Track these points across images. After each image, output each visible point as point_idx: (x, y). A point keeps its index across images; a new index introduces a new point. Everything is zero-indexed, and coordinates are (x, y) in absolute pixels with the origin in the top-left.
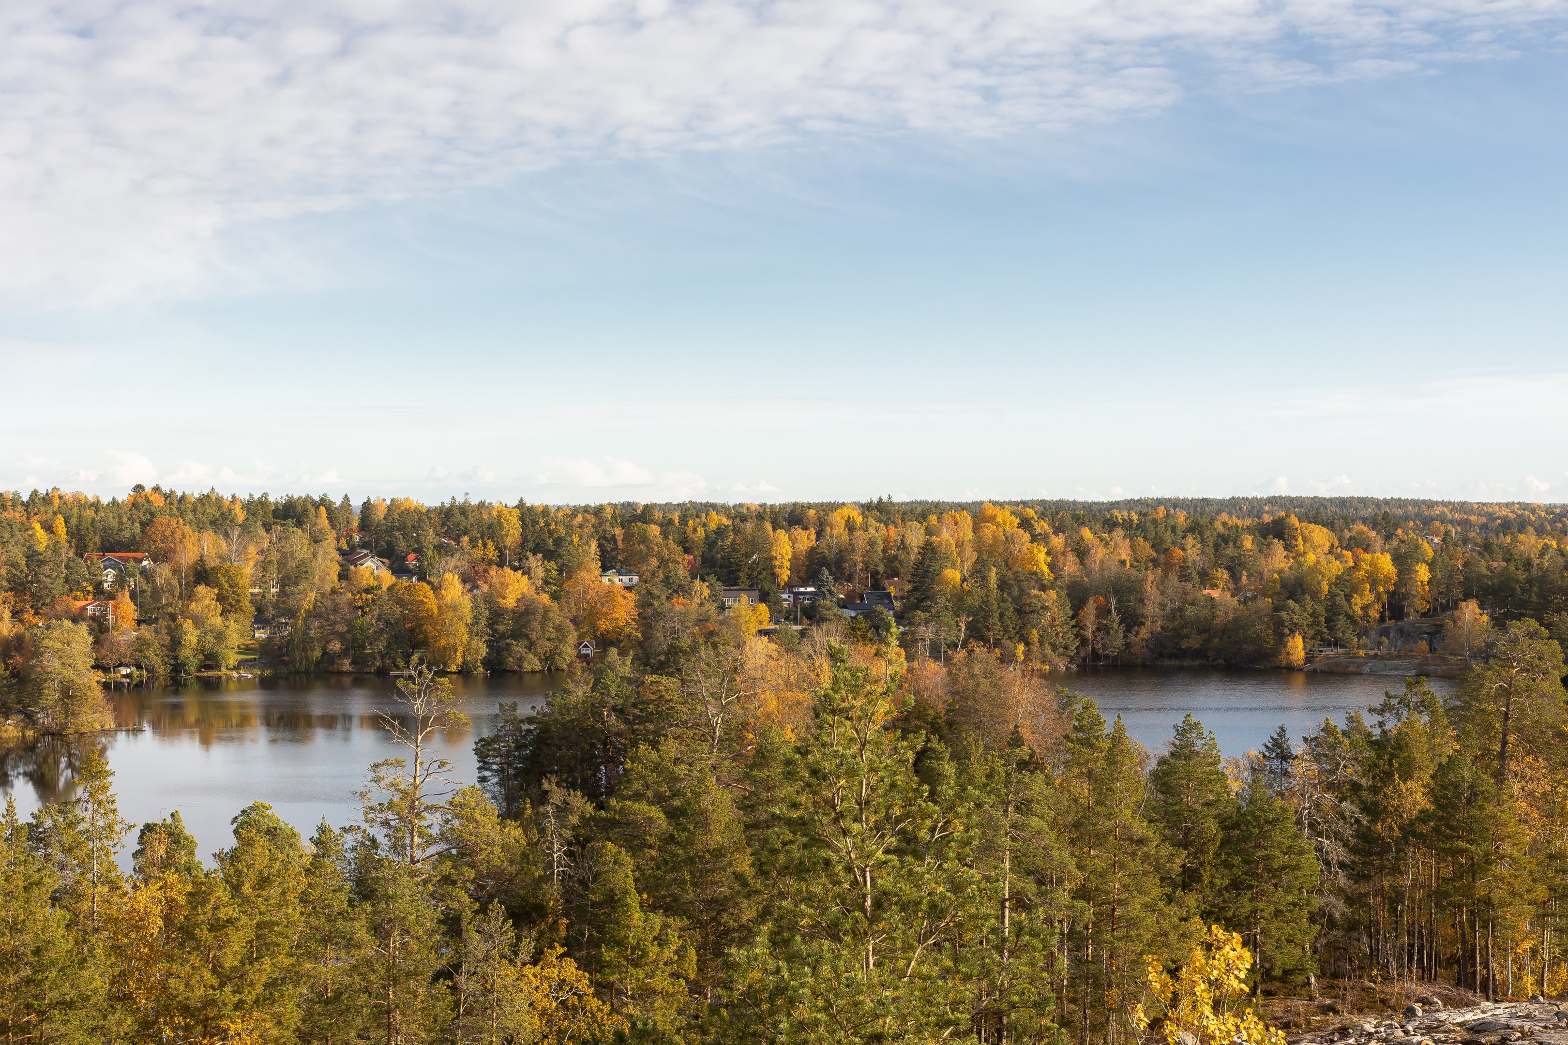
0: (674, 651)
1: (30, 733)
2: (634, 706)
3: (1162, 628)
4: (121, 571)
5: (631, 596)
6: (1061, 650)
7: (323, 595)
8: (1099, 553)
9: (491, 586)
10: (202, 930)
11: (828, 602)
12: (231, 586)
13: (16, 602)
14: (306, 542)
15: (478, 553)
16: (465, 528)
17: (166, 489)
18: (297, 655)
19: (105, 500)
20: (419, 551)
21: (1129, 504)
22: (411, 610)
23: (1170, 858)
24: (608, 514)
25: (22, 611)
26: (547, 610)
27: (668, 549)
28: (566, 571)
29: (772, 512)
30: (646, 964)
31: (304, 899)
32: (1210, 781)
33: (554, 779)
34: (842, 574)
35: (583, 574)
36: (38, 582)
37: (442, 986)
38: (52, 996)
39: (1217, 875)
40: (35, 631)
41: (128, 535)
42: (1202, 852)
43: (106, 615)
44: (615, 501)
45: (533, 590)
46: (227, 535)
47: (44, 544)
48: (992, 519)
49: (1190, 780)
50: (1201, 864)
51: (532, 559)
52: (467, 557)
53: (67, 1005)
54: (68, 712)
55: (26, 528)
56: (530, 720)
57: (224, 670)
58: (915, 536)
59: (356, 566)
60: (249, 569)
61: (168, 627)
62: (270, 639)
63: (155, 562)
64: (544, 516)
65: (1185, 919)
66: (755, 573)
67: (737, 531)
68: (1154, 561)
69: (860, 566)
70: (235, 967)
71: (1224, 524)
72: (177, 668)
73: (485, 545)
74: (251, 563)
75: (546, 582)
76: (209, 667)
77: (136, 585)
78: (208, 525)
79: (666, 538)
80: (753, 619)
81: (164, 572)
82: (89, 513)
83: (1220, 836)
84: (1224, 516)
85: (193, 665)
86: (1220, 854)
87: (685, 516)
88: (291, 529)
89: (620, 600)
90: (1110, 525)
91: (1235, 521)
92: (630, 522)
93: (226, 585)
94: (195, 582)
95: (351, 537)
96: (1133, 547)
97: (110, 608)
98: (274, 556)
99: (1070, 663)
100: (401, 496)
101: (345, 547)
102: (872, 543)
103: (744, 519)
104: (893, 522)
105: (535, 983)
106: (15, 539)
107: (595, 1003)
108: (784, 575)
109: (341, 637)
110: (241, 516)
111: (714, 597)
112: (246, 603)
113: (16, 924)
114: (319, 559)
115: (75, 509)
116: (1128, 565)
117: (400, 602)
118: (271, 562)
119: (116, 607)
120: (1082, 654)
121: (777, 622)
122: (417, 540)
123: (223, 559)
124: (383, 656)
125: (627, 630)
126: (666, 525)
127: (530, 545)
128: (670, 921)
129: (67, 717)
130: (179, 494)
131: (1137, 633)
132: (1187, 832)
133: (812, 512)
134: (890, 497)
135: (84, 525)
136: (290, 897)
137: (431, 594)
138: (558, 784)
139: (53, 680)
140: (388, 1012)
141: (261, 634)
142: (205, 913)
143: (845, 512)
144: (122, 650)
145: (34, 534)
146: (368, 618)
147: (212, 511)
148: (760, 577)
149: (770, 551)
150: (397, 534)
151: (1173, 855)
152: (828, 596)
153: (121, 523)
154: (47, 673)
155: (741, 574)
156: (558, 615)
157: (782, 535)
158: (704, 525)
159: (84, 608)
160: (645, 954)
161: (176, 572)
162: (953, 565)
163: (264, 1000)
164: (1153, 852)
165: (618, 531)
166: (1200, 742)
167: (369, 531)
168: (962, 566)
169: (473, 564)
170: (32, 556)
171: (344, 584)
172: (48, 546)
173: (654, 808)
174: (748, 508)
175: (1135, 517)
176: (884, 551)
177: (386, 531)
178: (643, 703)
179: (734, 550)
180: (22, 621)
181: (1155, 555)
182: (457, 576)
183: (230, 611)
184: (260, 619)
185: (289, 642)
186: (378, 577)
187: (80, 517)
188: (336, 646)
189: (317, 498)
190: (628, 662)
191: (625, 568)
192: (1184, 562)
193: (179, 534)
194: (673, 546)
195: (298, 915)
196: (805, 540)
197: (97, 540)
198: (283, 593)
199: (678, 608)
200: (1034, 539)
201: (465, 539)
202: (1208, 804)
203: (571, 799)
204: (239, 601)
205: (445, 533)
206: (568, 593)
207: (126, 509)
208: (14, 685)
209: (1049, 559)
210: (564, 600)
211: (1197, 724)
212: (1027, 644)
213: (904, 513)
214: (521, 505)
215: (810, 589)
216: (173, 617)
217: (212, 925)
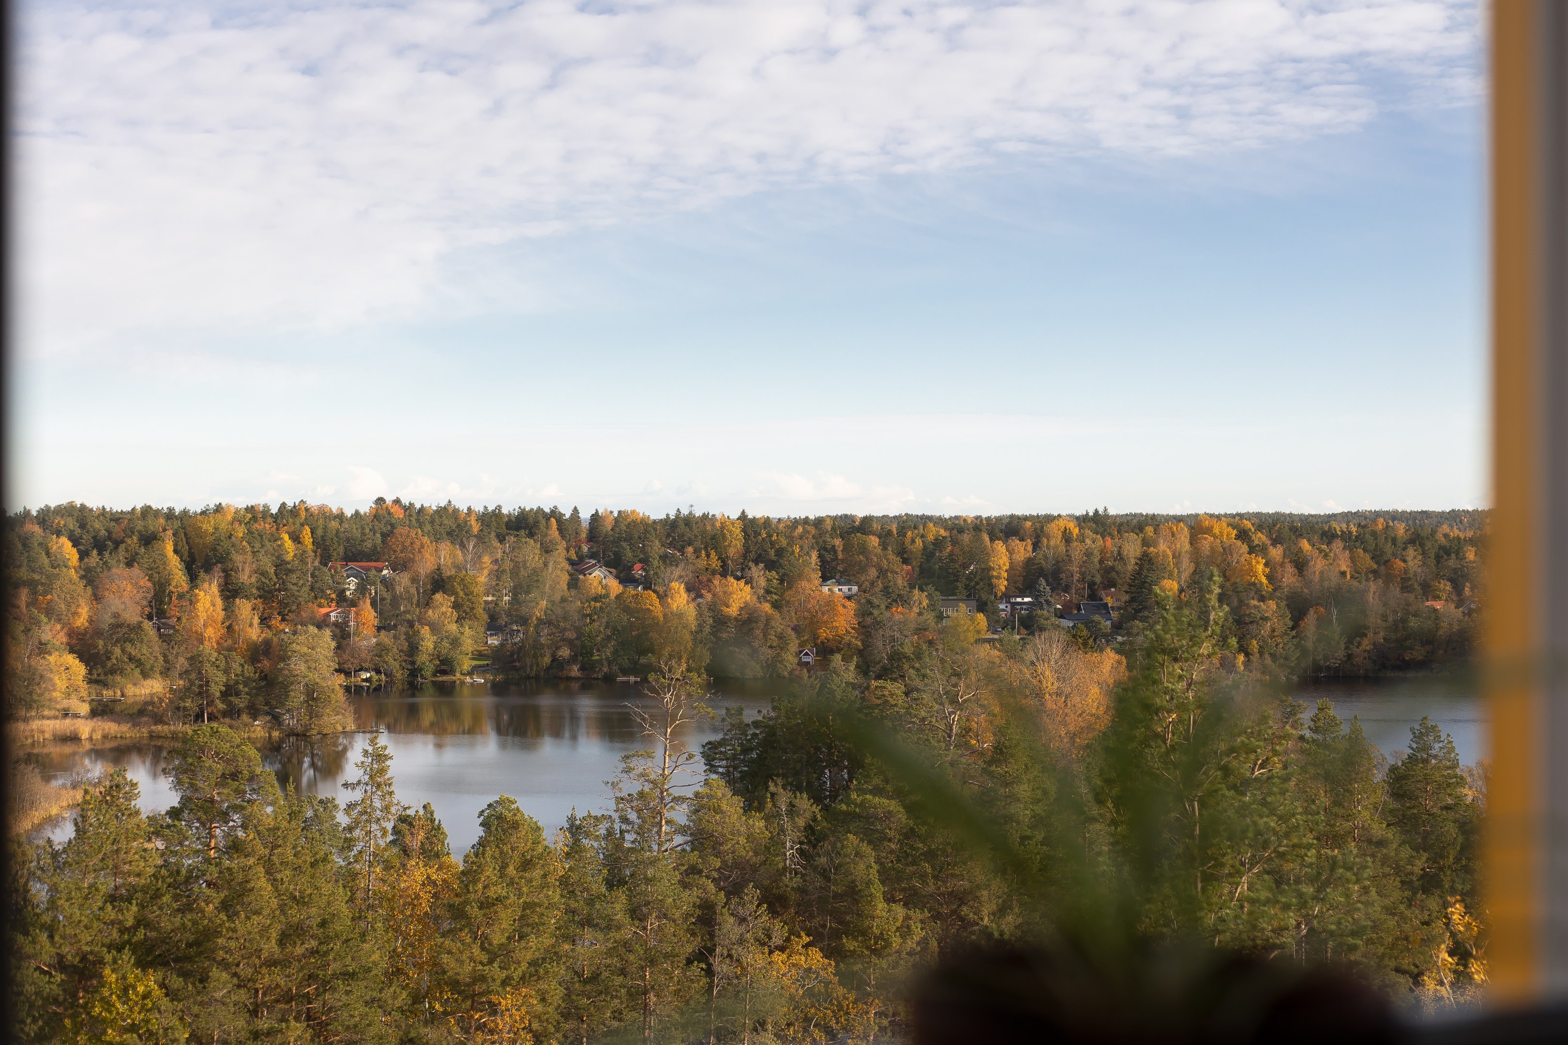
0: (897, 657)
1: (276, 734)
2: (859, 710)
3: (1384, 639)
4: (363, 579)
5: (851, 605)
6: (1282, 661)
7: (553, 603)
8: (1318, 565)
9: (714, 595)
10: (472, 907)
11: (1045, 612)
12: (466, 594)
13: (264, 609)
14: (538, 551)
15: (702, 563)
16: (690, 539)
17: (405, 501)
18: (528, 661)
19: (349, 512)
20: (645, 561)
21: (1347, 516)
22: (637, 618)
23: (1410, 861)
24: (828, 525)
25: (270, 618)
26: (769, 619)
27: (887, 560)
28: (787, 580)
29: (988, 524)
30: (889, 955)
31: (564, 882)
32: (1449, 785)
33: (780, 781)
34: (1059, 584)
35: (804, 584)
36: (285, 590)
37: (696, 969)
38: (335, 967)
39: (1457, 880)
40: (283, 636)
41: (369, 546)
42: (1442, 857)
43: (348, 622)
44: (833, 514)
45: (755, 598)
46: (463, 546)
47: (292, 554)
48: (1209, 530)
49: (1428, 784)
50: (1441, 869)
51: (754, 569)
52: (691, 567)
53: (349, 976)
54: (312, 714)
55: (275, 538)
56: (756, 724)
57: (458, 675)
58: (1132, 548)
59: (585, 575)
60: (483, 579)
61: (407, 634)
62: (502, 645)
63: (394, 571)
64: (765, 528)
65: (1426, 923)
66: (973, 584)
67: (954, 542)
68: (1374, 572)
69: (1076, 577)
70: (502, 945)
71: (1446, 536)
72: (414, 672)
73: (708, 556)
74: (486, 572)
75: (768, 592)
76: (444, 672)
77: (376, 593)
78: (445, 535)
79: (885, 549)
80: (972, 628)
81: (403, 581)
82: (334, 524)
83: (1460, 839)
84: (1445, 528)
85: (429, 669)
86: (1460, 859)
87: (903, 528)
88: (524, 540)
89: (840, 609)
90: (1329, 536)
91: (1455, 532)
92: (849, 533)
93: (461, 594)
94: (432, 590)
95: (580, 548)
96: (1353, 559)
97: (352, 615)
98: (508, 565)
99: (1290, 673)
100: (627, 507)
101: (574, 557)
102: (1088, 554)
103: (961, 531)
104: (1110, 534)
105: (784, 969)
106: (266, 549)
107: (841, 991)
108: (1002, 585)
109: (571, 643)
110: (476, 528)
111: (932, 607)
112: (480, 611)
113: (303, 898)
114: (550, 570)
115: (321, 521)
116: (1348, 577)
117: (627, 609)
118: (504, 571)
119: (357, 614)
120: (1303, 665)
121: (995, 632)
122: (643, 550)
123: (458, 568)
124: (610, 663)
125: (847, 638)
126: (885, 536)
127: (753, 555)
128: (911, 913)
129: (311, 718)
130: (418, 506)
131: (1359, 644)
132: (1426, 835)
133: (1028, 524)
134: (1106, 510)
135: (329, 535)
136: (551, 879)
137: (657, 602)
138: (784, 787)
139: (299, 683)
140: (645, 993)
141: (494, 641)
142: (476, 891)
143: (1062, 523)
144: (363, 655)
145: (283, 544)
146: (596, 624)
147: (449, 522)
148: (978, 587)
149: (988, 561)
150: (624, 544)
151: (1413, 857)
152: (1045, 606)
153: (363, 534)
154: (294, 676)
155: (959, 584)
156: (779, 623)
157: (1000, 546)
158: (922, 536)
159: (327, 615)
160: (888, 944)
161: (414, 580)
162: (1171, 577)
163: (530, 977)
164: (1393, 854)
165: (838, 542)
166: (1437, 746)
167: (597, 542)
168: (1179, 577)
169: (697, 574)
170: (281, 565)
171: (573, 592)
172: (295, 555)
173: (893, 802)
174: (965, 520)
175: (1354, 529)
176: (1101, 562)
177: (613, 542)
178: (868, 707)
179: (952, 561)
180: (269, 627)
181: (1375, 566)
182: (683, 585)
183: (464, 618)
184: (493, 625)
185: (520, 648)
186: (606, 586)
187: (325, 528)
188: (565, 652)
189: (547, 510)
190: (852, 668)
191: (845, 578)
192: (1405, 573)
193: (418, 544)
194: (892, 556)
195: (558, 897)
196: (1023, 550)
197: (341, 550)
198: (515, 600)
199: (897, 617)
200: (1252, 550)
201: (690, 549)
202: (1447, 808)
203: (797, 802)
204: (473, 608)
205: (671, 543)
206: (788, 602)
207: (369, 520)
208: (262, 687)
209: (1267, 570)
210: (785, 609)
211: (1434, 728)
212: (1247, 654)
213: (1121, 525)
214: (743, 517)
215: (1027, 600)
216: (411, 624)
217: (482, 903)
